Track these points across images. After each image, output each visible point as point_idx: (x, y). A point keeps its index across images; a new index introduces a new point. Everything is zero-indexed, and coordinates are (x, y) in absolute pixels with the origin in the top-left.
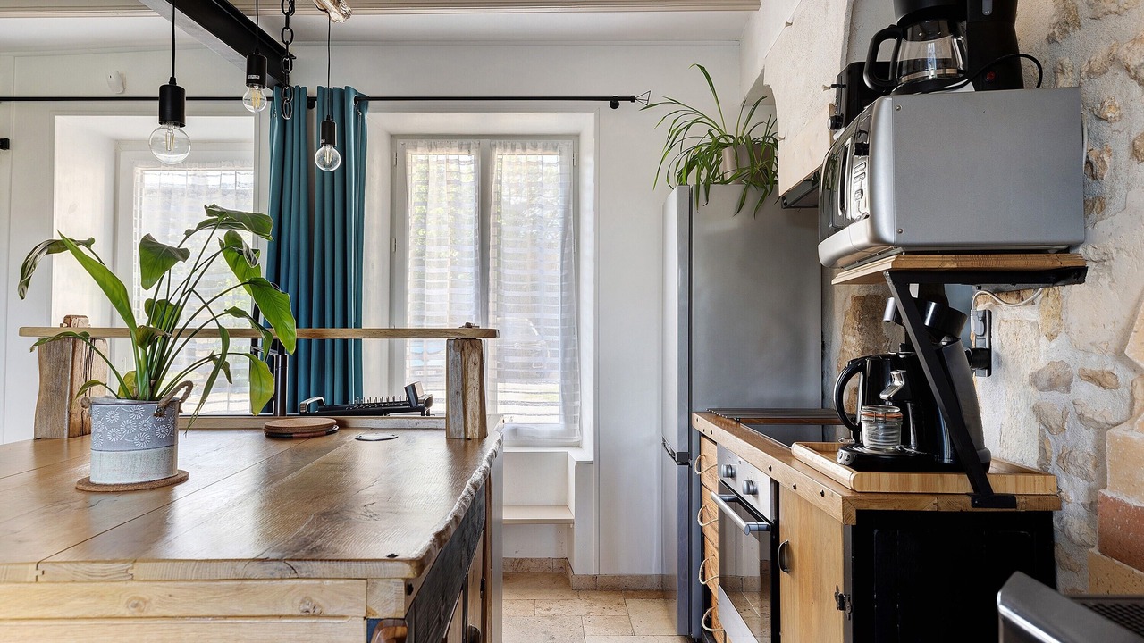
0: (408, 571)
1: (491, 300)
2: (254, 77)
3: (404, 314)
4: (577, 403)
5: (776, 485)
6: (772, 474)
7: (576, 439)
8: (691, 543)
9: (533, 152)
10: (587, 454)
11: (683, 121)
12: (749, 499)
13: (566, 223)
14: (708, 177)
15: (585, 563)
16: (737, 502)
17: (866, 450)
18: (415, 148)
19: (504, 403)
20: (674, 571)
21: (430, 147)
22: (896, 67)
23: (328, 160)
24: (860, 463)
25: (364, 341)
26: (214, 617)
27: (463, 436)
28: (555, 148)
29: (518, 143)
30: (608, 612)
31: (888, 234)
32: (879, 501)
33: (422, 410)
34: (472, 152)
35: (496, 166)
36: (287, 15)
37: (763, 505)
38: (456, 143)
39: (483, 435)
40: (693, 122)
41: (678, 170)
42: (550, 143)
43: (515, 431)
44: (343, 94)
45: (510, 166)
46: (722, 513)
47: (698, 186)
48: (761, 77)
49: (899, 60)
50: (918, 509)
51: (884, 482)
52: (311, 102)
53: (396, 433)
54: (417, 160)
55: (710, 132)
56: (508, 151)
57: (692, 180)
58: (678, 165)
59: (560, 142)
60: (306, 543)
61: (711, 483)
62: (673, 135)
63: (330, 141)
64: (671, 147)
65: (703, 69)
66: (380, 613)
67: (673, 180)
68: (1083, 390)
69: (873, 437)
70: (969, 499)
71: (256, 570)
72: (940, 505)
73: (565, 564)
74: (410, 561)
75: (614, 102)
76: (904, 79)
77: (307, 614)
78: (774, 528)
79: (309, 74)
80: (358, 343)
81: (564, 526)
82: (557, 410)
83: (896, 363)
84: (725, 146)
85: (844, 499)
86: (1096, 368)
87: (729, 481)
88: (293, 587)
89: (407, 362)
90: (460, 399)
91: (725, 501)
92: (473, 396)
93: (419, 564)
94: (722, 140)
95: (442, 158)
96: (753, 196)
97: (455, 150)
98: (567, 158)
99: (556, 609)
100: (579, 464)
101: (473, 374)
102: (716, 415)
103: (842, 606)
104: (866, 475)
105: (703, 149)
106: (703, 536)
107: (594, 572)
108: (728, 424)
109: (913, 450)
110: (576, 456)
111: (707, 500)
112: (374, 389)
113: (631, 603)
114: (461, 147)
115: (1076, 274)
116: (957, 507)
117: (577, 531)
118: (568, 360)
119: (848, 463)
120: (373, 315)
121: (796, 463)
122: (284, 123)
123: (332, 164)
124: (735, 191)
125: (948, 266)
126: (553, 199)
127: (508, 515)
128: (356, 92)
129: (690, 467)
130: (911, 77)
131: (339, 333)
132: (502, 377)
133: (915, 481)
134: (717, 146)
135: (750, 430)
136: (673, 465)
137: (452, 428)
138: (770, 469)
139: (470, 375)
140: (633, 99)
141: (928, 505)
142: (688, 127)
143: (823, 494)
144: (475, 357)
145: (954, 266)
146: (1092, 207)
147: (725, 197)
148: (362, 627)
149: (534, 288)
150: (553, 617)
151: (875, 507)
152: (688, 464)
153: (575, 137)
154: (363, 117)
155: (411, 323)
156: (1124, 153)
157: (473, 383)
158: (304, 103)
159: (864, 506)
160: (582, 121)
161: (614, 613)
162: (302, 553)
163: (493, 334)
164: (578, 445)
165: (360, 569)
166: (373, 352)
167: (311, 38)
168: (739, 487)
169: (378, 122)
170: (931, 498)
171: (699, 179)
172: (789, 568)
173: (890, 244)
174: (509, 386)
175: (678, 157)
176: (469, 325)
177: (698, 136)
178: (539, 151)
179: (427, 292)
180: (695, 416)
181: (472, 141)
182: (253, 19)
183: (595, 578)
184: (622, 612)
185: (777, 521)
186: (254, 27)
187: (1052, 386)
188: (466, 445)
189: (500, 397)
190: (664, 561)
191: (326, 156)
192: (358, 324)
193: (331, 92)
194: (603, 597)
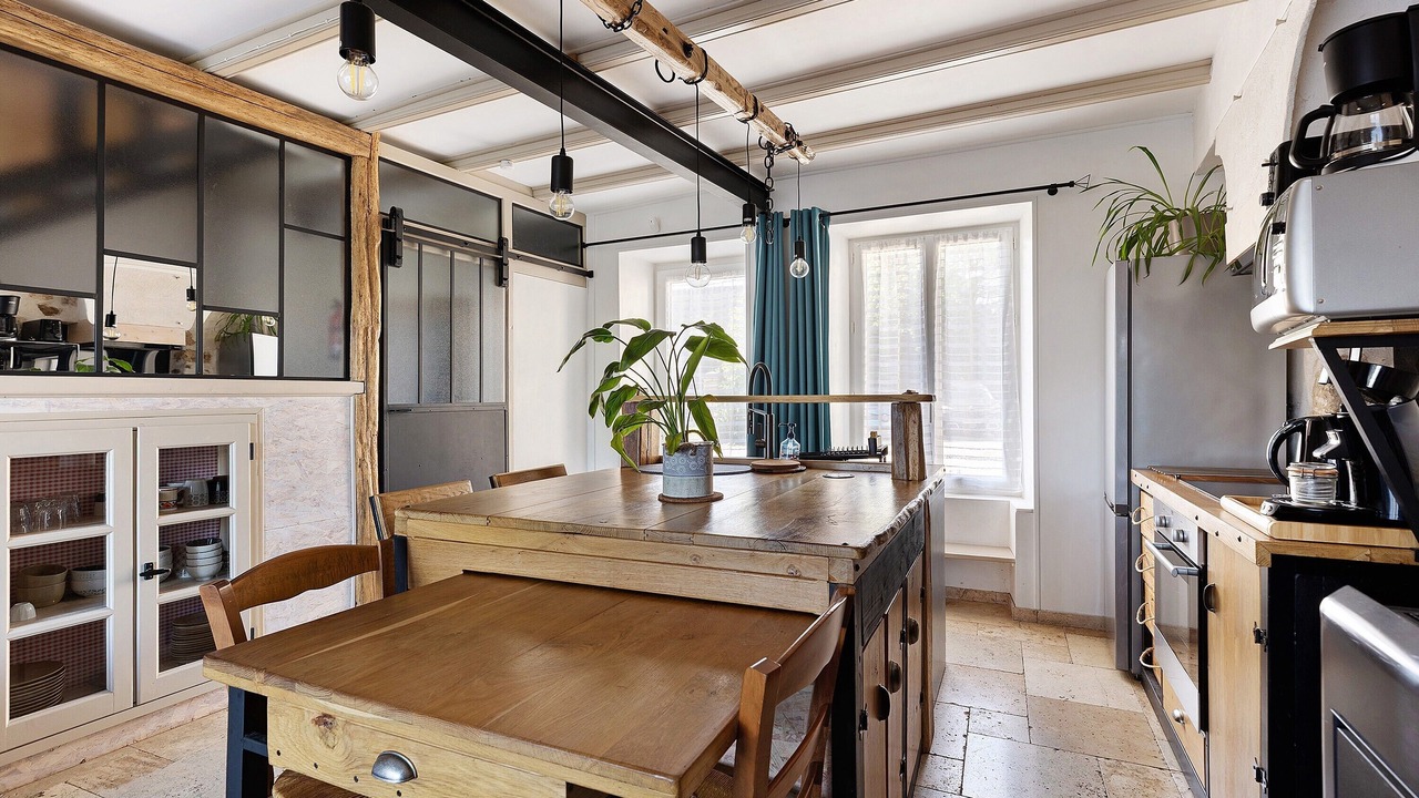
0: (855, 555)
1: (936, 369)
2: (747, 220)
3: (861, 383)
4: (1019, 459)
5: (1204, 535)
6: (1198, 523)
7: (1018, 490)
8: (1130, 588)
9: (975, 241)
10: (1029, 504)
11: (1124, 199)
12: (1180, 545)
13: (1007, 300)
14: (1149, 251)
15: (1025, 598)
16: (1169, 549)
17: (1294, 504)
18: (869, 248)
19: (950, 457)
20: (1112, 614)
21: (882, 246)
22: (1329, 139)
23: (799, 270)
24: (1284, 513)
25: (831, 404)
26: (738, 571)
27: (905, 477)
28: (995, 235)
29: (960, 236)
30: (1047, 641)
31: (1307, 304)
32: (1298, 548)
33: (880, 457)
34: (918, 246)
35: (940, 256)
36: (769, 168)
37: (1192, 551)
38: (903, 240)
39: (922, 477)
40: (1135, 200)
41: (1120, 245)
42: (991, 231)
43: (960, 481)
44: (810, 213)
45: (951, 255)
46: (1157, 561)
47: (1138, 260)
48: (1213, 148)
49: (1332, 134)
50: (1346, 558)
51: (1309, 531)
52: (786, 223)
53: (853, 474)
54: (870, 257)
55: (1153, 207)
56: (951, 242)
57: (1132, 255)
58: (1119, 241)
59: (1000, 230)
60: (790, 533)
61: (1149, 531)
62: (1112, 214)
63: (801, 255)
64: (1108, 228)
65: (1144, 149)
66: (838, 581)
67: (1114, 256)
69: (1303, 491)
70: (1412, 554)
71: (760, 546)
72: (1373, 557)
73: (1008, 597)
74: (857, 549)
75: (1053, 189)
76: (1336, 155)
77: (791, 576)
78: (1203, 573)
79: (785, 202)
80: (827, 406)
81: (1007, 564)
82: (1001, 464)
83: (1332, 422)
84: (1171, 218)
85: (1258, 544)
87: (1162, 530)
88: (784, 558)
89: (865, 421)
90: (903, 449)
91: (1158, 548)
92: (913, 447)
93: (863, 552)
94: (1168, 213)
95: (893, 253)
96: (1201, 265)
97: (903, 246)
98: (1007, 243)
99: (997, 632)
100: (1020, 513)
101: (913, 430)
102: (1156, 471)
103: (1259, 639)
104: (1286, 524)
105: (1145, 224)
106: (1143, 583)
107: (1035, 607)
108: (1169, 481)
109: (1353, 504)
110: (1017, 504)
111: (1145, 550)
112: (839, 441)
113: (1071, 638)
114: (908, 243)
116: (1396, 559)
117: (1017, 567)
118: (1010, 421)
119: (1271, 513)
120: (838, 384)
121: (1223, 514)
122: (766, 246)
123: (803, 272)
124: (1181, 261)
125: (1381, 330)
126: (995, 280)
127: (949, 550)
128: (820, 210)
129: (1130, 519)
130: (1345, 153)
131: (810, 399)
132: (947, 435)
133: (1345, 533)
134: (1162, 219)
135: (1187, 485)
136: (1112, 515)
137: (896, 471)
138: (1197, 518)
139: (911, 431)
140: (1071, 184)
141: (1360, 556)
142: (1131, 204)
143: (1239, 539)
144: (914, 417)
145: (1390, 330)
147: (1170, 268)
148: (826, 587)
149: (976, 358)
150: (994, 639)
151: (1294, 553)
152: (1128, 515)
153: (1016, 224)
154: (826, 231)
155: (868, 391)
157: (913, 437)
158: (781, 224)
159: (1281, 551)
160: (1023, 210)
161: (1052, 643)
162: (787, 538)
163: (929, 398)
164: (1020, 496)
165: (825, 551)
166: (838, 414)
167: (785, 174)
168: (1171, 534)
169: (837, 232)
170: (1362, 549)
171: (1138, 255)
172: (1215, 608)
173: (1310, 314)
174: (953, 444)
175: (1119, 232)
176: (909, 392)
177: (1142, 212)
178: (980, 240)
179: (881, 364)
180: (1134, 472)
181: (918, 238)
182: (744, 168)
183: (1036, 612)
184: (1061, 643)
185: (1205, 566)
186: (747, 175)
188: (908, 485)
189: (946, 452)
190: (1105, 606)
191: (799, 267)
192: (826, 392)
193: (801, 213)
194: (1045, 630)
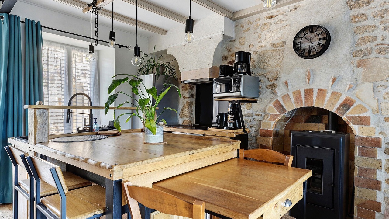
13: (95, 76)
29: (81, 50)
31: (242, 94)
34: (64, 49)
68: (255, 117)
75: (120, 46)
86: (258, 114)
114: (60, 47)
115: (256, 102)
138: (205, 133)
140: (126, 47)
146: (259, 93)
153: (98, 51)
156: (264, 87)
181: (64, 46)
187: (249, 116)
